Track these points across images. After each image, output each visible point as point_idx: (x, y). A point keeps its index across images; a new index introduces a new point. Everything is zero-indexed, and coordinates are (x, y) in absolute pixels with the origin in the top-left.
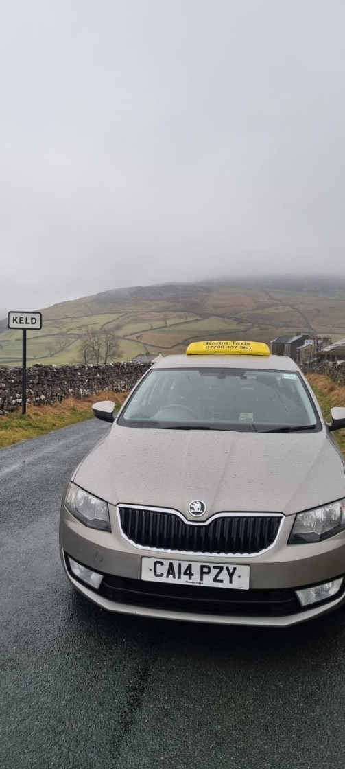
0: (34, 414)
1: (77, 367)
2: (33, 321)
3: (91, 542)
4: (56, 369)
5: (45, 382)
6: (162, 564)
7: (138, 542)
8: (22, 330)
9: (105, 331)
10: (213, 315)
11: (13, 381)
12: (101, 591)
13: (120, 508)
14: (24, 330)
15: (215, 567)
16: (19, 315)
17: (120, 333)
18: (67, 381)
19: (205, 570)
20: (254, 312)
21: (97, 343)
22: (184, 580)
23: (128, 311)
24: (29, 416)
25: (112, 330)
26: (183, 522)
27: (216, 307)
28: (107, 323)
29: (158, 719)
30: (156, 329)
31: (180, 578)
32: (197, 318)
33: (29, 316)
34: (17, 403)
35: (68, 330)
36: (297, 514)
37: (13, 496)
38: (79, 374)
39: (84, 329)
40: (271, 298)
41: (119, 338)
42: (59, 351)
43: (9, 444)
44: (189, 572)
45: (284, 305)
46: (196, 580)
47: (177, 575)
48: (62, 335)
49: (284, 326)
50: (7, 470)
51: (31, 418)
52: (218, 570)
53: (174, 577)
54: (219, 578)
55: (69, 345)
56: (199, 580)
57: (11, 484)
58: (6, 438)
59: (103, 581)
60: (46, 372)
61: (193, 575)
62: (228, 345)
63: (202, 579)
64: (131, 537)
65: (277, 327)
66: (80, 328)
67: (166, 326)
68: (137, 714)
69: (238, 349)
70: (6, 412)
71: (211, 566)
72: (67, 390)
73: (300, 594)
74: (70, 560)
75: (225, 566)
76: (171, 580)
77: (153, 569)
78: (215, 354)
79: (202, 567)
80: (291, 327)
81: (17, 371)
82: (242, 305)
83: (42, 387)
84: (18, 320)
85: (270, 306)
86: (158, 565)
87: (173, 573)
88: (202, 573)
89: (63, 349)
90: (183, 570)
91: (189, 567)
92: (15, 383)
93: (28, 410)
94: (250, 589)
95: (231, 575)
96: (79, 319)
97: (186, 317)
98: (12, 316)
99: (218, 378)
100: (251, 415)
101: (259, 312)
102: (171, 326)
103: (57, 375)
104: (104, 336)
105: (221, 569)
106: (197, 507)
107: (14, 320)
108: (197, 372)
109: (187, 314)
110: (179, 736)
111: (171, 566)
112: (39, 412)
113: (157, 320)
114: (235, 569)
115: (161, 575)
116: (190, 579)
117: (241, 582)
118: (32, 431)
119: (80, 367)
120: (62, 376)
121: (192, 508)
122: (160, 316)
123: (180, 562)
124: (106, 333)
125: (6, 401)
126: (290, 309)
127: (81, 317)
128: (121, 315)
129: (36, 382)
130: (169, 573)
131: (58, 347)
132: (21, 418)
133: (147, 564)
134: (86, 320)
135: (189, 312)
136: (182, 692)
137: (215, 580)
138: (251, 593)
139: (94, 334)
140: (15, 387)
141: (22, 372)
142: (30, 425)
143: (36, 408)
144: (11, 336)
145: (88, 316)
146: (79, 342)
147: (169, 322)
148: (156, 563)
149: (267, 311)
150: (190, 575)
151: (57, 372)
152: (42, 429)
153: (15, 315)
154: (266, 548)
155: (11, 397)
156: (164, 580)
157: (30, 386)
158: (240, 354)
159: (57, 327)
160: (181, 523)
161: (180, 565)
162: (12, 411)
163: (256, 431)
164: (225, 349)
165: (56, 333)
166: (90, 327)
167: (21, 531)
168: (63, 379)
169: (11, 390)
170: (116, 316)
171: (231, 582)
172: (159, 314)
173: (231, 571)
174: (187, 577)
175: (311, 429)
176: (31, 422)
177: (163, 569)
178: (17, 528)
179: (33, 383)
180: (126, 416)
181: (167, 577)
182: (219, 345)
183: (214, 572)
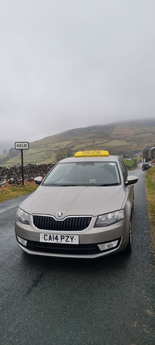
0: (28, 185)
1: (48, 165)
2: (25, 146)
3: (23, 229)
4: (38, 166)
5: (33, 172)
6: (47, 235)
7: (39, 228)
8: (21, 150)
9: (67, 148)
10: (115, 139)
11: (18, 171)
12: (27, 247)
13: (33, 216)
14: (22, 150)
15: (66, 236)
16: (19, 144)
17: (73, 149)
18: (43, 171)
19: (63, 237)
20: (134, 136)
21: (63, 154)
22: (55, 241)
23: (77, 139)
24: (25, 186)
25: (70, 148)
26: (55, 220)
27: (116, 135)
28: (68, 145)
29: (41, 290)
30: (89, 146)
31: (53, 240)
32: (108, 141)
33: (24, 144)
34: (21, 181)
35: (51, 149)
36: (98, 216)
37: (10, 217)
38: (48, 167)
39: (57, 148)
40: (142, 130)
41: (73, 151)
42: (47, 158)
43: (14, 197)
44: (57, 238)
45: (149, 132)
46: (59, 241)
47: (52, 240)
48: (48, 151)
49: (149, 142)
50: (11, 207)
51: (26, 187)
52: (67, 237)
53: (51, 240)
54: (67, 240)
55: (52, 155)
56: (60, 241)
57: (11, 212)
58: (14, 195)
59: (28, 243)
60: (33, 167)
61: (58, 239)
62: (92, 152)
63: (61, 241)
64: (36, 226)
65: (145, 143)
66: (56, 147)
67: (94, 145)
68: (34, 288)
69: (96, 154)
70: (16, 185)
71: (65, 236)
72: (43, 174)
73: (99, 246)
74: (17, 236)
75: (69, 236)
76: (50, 241)
77: (44, 237)
78: (86, 156)
79: (61, 236)
80: (152, 142)
81: (20, 167)
82: (128, 134)
83: (31, 173)
84: (19, 146)
85: (142, 133)
86: (46, 236)
87: (51, 239)
88: (62, 239)
89: (48, 157)
90: (55, 238)
91: (57, 236)
92: (19, 172)
93: (25, 183)
94: (79, 244)
95: (72, 239)
96: (55, 144)
97: (103, 140)
98: (17, 144)
99: (83, 166)
100: (94, 180)
101: (136, 136)
102: (96, 145)
103: (38, 168)
104: (66, 151)
105: (68, 237)
106: (60, 214)
107: (18, 146)
108: (75, 164)
109: (103, 139)
110: (47, 295)
111: (50, 236)
112: (30, 184)
113: (90, 142)
114: (73, 237)
115: (47, 240)
116: (57, 241)
117: (76, 242)
118: (25, 192)
119: (49, 165)
120: (41, 169)
121: (58, 215)
122: (91, 140)
123: (53, 235)
124: (67, 149)
125: (16, 180)
126: (151, 134)
127: (56, 143)
128: (74, 141)
129: (29, 171)
130: (49, 239)
131: (46, 156)
132: (22, 187)
133: (42, 236)
134: (58, 144)
135: (104, 138)
136: (53, 282)
137: (66, 241)
138: (80, 246)
139: (62, 150)
140: (19, 174)
141: (22, 167)
142: (25, 189)
143: (29, 182)
144: (26, 153)
145: (59, 142)
146: (55, 154)
147: (95, 143)
148: (45, 235)
149: (140, 136)
150: (57, 239)
151: (39, 167)
152: (30, 191)
153: (18, 144)
154: (85, 229)
155: (18, 178)
156: (48, 241)
157: (26, 173)
158: (96, 156)
159: (46, 148)
160: (54, 220)
161: (53, 236)
162: (18, 184)
163: (94, 186)
164: (90, 154)
165: (46, 150)
166: (60, 147)
167: (9, 229)
168: (41, 170)
169: (18, 175)
170: (72, 141)
171: (72, 242)
172: (90, 140)
173: (72, 237)
174: (56, 240)
175: (117, 184)
176: (25, 188)
177: (47, 238)
178: (8, 228)
179: (27, 172)
180: (45, 182)
181: (49, 240)
182: (88, 152)
183: (66, 238)
